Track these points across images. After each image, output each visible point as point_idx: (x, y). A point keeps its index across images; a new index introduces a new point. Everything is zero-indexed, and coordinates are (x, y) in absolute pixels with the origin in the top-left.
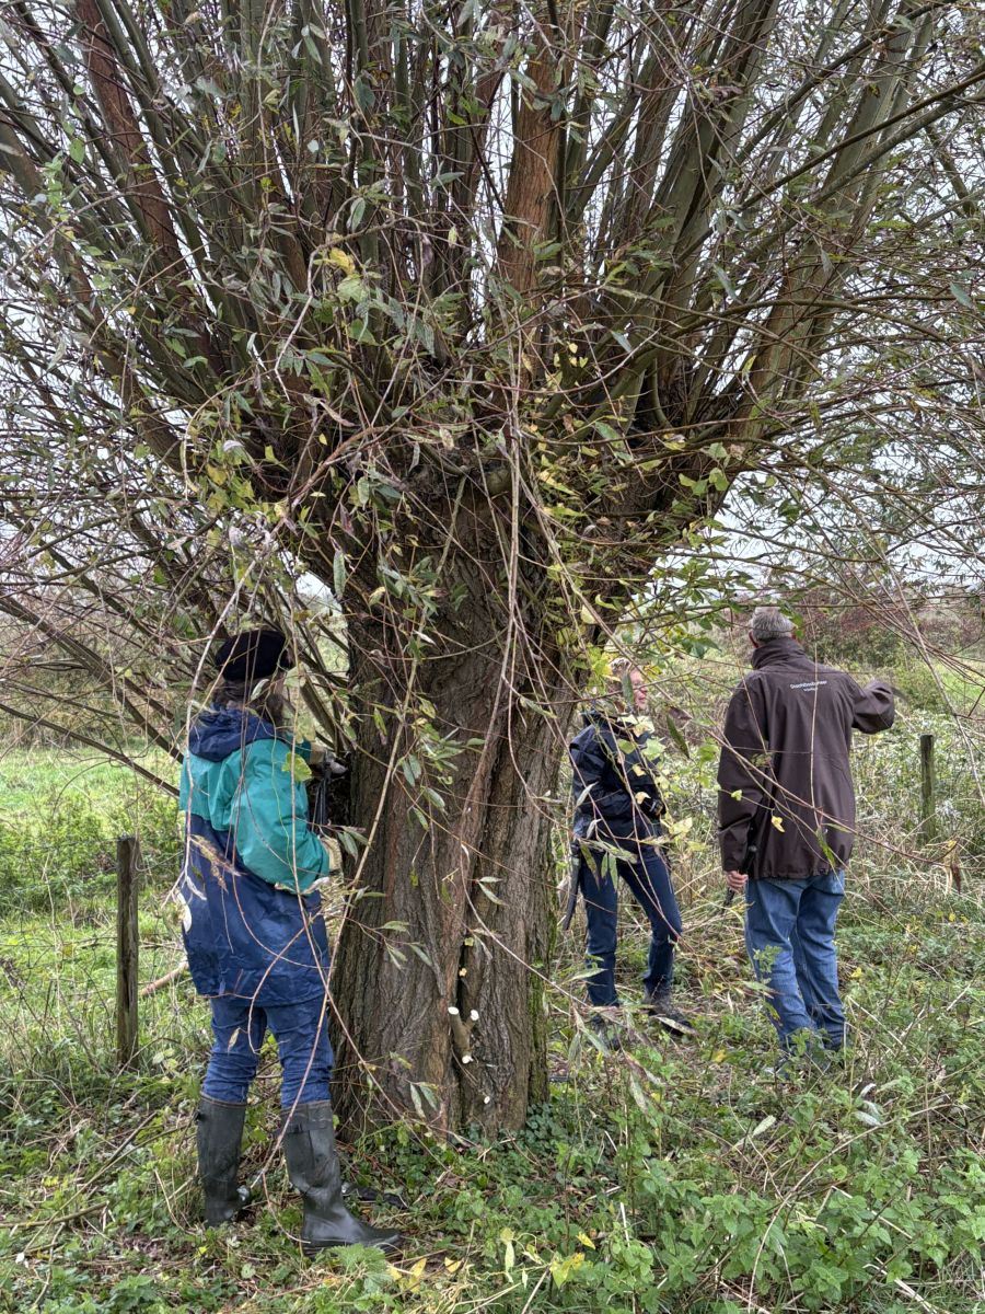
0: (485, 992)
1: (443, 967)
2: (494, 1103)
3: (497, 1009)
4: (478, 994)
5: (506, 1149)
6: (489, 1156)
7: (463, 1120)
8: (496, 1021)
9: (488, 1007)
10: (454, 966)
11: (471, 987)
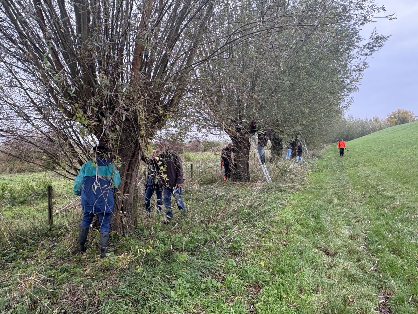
0: (127, 208)
1: (119, 204)
2: (129, 228)
3: (129, 211)
4: (125, 209)
5: (131, 235)
6: (128, 236)
7: (123, 231)
8: (128, 214)
9: (127, 211)
10: (121, 204)
11: (124, 208)
